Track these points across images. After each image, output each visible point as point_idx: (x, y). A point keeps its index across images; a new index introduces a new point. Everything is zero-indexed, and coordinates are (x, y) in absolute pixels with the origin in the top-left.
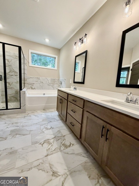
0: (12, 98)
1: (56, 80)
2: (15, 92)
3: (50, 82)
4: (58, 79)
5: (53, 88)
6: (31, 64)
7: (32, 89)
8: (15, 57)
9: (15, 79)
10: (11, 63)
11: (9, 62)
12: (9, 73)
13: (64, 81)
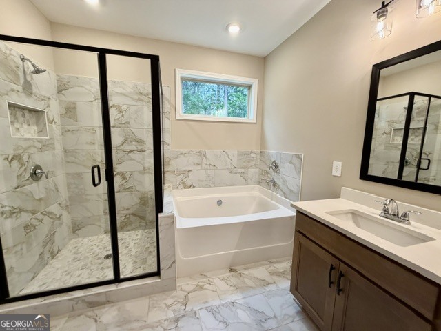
0: (132, 218)
1: (253, 155)
2: (138, 201)
3: (235, 162)
4: (259, 151)
5: (243, 181)
6: (181, 114)
7: (185, 186)
8: (136, 97)
9: (139, 162)
10: (126, 115)
11: (121, 114)
12: (122, 147)
13: (291, 163)
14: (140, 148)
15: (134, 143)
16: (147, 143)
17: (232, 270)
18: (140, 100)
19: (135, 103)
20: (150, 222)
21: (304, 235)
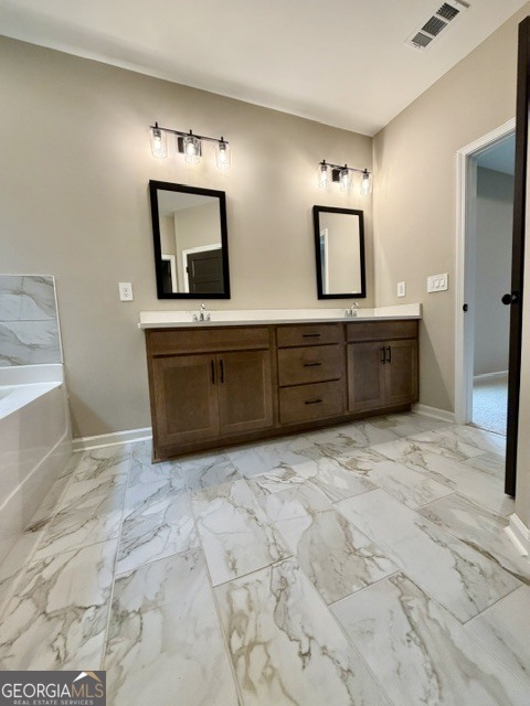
13: (19, 293)
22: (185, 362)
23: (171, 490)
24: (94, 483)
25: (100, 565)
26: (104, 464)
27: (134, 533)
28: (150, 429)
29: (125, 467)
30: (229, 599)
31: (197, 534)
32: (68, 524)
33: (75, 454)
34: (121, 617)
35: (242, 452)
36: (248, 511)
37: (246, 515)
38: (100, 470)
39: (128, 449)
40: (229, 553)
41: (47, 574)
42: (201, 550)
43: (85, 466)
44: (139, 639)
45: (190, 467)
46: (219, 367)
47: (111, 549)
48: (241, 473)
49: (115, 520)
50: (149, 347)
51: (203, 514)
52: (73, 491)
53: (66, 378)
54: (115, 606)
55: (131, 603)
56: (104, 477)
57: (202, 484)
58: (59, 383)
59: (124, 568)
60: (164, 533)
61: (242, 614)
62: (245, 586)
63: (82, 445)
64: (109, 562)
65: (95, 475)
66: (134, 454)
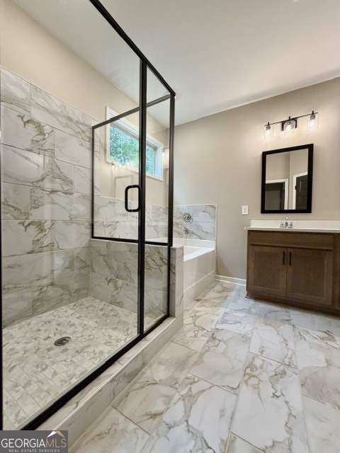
0: (51, 290)
1: (161, 210)
3: (151, 215)
5: (156, 233)
6: (109, 157)
8: (64, 121)
9: (64, 208)
10: (49, 140)
11: (41, 137)
12: (41, 183)
13: (204, 212)
14: (66, 188)
15: (58, 180)
16: (75, 184)
17: (198, 300)
18: (67, 126)
19: (61, 128)
20: (75, 292)
21: (258, 245)
22: (267, 250)
23: (249, 311)
24: (219, 295)
25: (212, 321)
26: (225, 290)
27: (227, 318)
28: (246, 280)
29: (233, 294)
30: (253, 359)
31: (252, 333)
32: (207, 304)
33: (216, 281)
34: (213, 338)
35: (302, 313)
36: (284, 339)
37: (282, 340)
38: (223, 291)
39: (237, 287)
40: (263, 347)
41: (197, 314)
42: (250, 338)
43: (218, 288)
44: (216, 346)
45: (263, 306)
46: (289, 256)
47: (217, 318)
48: (293, 322)
49: (222, 310)
50: (249, 240)
51: (259, 328)
52: (212, 295)
53: (216, 248)
54: (213, 334)
55: (218, 336)
56: (224, 294)
57: (266, 316)
58: (213, 249)
59: (219, 326)
60: (238, 325)
61: (256, 367)
62: (263, 361)
63: (219, 278)
64: (215, 322)
65: (220, 292)
66: (239, 290)
